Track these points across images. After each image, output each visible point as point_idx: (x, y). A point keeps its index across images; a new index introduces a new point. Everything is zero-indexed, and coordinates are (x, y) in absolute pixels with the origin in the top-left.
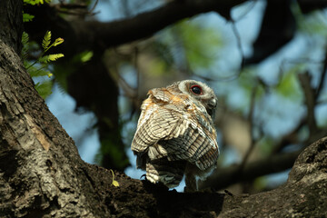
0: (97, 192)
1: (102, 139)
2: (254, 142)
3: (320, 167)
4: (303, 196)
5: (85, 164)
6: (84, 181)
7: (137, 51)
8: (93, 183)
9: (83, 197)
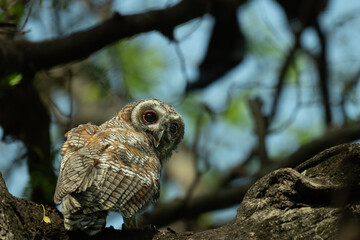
0: (26, 229)
1: (31, 171)
2: (199, 175)
3: (272, 203)
4: (253, 234)
5: (14, 198)
6: (12, 216)
7: (70, 74)
8: (21, 219)
9: (11, 234)
